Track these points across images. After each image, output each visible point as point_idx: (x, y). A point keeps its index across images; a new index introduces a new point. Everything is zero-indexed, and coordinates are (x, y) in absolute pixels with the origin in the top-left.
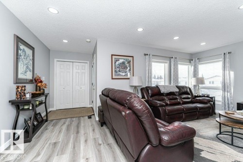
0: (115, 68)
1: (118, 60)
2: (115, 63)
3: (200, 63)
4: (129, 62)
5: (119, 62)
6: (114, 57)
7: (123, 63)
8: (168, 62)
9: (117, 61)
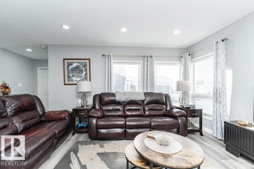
0: (68, 73)
1: (72, 65)
2: (68, 67)
3: (193, 60)
4: (85, 66)
5: (73, 66)
6: (66, 61)
7: (77, 67)
8: (142, 62)
9: (70, 65)
